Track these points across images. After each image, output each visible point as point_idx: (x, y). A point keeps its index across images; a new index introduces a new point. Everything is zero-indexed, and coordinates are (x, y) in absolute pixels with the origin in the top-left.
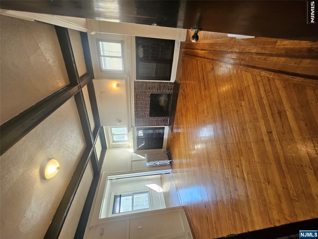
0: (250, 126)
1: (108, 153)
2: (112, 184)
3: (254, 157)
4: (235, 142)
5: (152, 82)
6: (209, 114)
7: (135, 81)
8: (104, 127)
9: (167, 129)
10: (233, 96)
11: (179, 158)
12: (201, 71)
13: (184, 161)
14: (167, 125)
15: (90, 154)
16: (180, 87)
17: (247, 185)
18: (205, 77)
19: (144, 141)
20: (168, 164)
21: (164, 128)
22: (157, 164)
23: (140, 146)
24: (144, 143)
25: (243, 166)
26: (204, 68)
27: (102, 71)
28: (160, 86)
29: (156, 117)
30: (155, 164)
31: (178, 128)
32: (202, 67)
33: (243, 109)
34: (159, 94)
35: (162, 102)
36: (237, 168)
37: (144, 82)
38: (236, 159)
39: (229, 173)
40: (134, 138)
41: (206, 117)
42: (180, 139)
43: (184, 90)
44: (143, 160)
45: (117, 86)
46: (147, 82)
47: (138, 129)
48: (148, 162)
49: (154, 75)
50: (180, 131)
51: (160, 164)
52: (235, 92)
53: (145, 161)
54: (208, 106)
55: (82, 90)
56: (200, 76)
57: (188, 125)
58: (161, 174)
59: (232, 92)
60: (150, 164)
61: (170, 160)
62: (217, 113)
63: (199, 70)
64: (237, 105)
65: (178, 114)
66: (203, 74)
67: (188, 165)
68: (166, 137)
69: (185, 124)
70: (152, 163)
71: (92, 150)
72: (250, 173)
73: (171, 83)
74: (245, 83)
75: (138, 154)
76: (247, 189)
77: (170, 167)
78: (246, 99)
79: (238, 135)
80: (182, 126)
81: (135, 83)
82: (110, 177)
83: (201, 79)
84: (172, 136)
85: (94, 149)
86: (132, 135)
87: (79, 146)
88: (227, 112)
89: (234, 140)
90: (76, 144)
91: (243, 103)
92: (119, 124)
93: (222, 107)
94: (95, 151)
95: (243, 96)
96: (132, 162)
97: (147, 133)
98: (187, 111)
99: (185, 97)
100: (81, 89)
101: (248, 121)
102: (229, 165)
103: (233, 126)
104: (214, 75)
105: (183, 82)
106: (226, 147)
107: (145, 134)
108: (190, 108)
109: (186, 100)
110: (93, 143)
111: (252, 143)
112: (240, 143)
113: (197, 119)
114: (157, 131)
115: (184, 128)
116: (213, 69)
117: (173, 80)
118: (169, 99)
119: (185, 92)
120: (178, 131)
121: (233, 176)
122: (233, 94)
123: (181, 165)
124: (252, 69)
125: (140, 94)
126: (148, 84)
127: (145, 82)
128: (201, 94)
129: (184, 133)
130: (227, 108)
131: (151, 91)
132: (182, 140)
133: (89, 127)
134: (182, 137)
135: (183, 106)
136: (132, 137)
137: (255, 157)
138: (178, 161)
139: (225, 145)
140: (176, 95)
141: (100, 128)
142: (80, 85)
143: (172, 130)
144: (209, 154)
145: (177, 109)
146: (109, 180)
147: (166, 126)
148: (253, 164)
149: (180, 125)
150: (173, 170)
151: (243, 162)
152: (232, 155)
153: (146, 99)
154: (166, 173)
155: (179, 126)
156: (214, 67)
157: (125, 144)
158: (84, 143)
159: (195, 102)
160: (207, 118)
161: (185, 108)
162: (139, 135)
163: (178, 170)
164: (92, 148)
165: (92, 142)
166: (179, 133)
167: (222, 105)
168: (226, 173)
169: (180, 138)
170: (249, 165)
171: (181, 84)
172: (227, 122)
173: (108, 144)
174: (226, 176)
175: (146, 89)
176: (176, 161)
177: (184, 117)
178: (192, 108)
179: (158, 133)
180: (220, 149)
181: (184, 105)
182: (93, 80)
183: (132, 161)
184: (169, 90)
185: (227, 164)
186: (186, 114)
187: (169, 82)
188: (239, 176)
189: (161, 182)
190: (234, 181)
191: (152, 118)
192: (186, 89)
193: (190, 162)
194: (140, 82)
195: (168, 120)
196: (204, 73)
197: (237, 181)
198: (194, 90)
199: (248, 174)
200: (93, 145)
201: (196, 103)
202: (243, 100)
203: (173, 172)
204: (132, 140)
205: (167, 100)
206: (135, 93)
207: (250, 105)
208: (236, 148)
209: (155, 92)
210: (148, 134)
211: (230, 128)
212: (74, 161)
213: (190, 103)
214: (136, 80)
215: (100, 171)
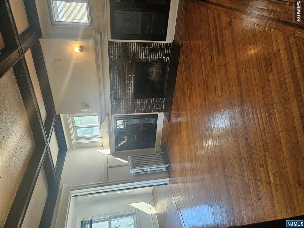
0: (278, 108)
1: (70, 156)
2: (76, 204)
3: (283, 151)
4: (258, 132)
5: (137, 43)
6: (224, 94)
7: (109, 42)
8: (61, 115)
9: (161, 117)
10: (258, 66)
11: (180, 162)
12: (213, 25)
13: (188, 165)
14: (162, 112)
15: (42, 157)
16: (181, 51)
17: (273, 191)
18: (219, 36)
19: (126, 137)
20: (164, 170)
21: (156, 116)
22: (147, 170)
23: (120, 144)
24: (126, 139)
25: (268, 165)
26: (217, 22)
27: (54, 25)
28: (150, 50)
29: (144, 98)
30: (143, 170)
31: (178, 116)
32: (215, 20)
33: (270, 84)
34: (148, 62)
35: (153, 75)
36: (261, 168)
37: (124, 42)
38: (260, 155)
39: (250, 176)
40: (109, 132)
41: (219, 97)
42: (181, 132)
43: (187, 57)
44: (124, 165)
45: (80, 50)
46: (128, 42)
47: (117, 119)
48: (134, 167)
49: (139, 32)
50: (181, 119)
51: (150, 170)
52: (261, 60)
53: (128, 167)
54: (223, 81)
55: (24, 56)
56: (212, 35)
57: (194, 110)
58: (153, 186)
59: (257, 60)
60: (136, 172)
61: (166, 164)
62: (235, 92)
63: (211, 25)
64: (263, 79)
65: (177, 94)
66: (216, 32)
67: (194, 171)
68: (160, 128)
69: (188, 109)
70: (139, 170)
71: (44, 152)
72: (277, 174)
73: (167, 44)
74: (274, 46)
75: (117, 157)
76: (273, 196)
77: (167, 174)
78: (275, 70)
79: (263, 122)
80: (184, 112)
81: (109, 45)
82: (74, 193)
83: (212, 38)
84: (169, 128)
85: (48, 150)
86: (107, 127)
87: (25, 145)
88: (249, 89)
89: (258, 129)
90: (21, 142)
91: (271, 77)
92: (85, 110)
93: (242, 82)
94: (49, 153)
95: (271, 65)
96: (109, 169)
97: (130, 124)
98: (191, 89)
99: (189, 67)
100: (22, 56)
101: (277, 102)
102: (251, 166)
103: (256, 110)
104: (232, 33)
105: (185, 42)
106: (246, 139)
107: (127, 125)
108: (197, 85)
109: (190, 72)
110: (46, 141)
111: (281, 133)
112: (265, 133)
113: (207, 101)
114: (146, 121)
115: (187, 115)
116: (230, 24)
117: (169, 40)
118: (164, 71)
119: (189, 60)
120: (178, 121)
121: (256, 180)
122: (258, 62)
123: (183, 172)
124: (284, 26)
125: (118, 63)
126: (130, 46)
127: (126, 42)
128: (213, 62)
129: (187, 123)
130: (249, 84)
131: (136, 58)
132: (184, 133)
133: (39, 116)
134: (184, 129)
135: (185, 81)
136: (107, 131)
137: (285, 151)
138: (179, 165)
139: (246, 137)
140: (174, 64)
141: (55, 117)
142: (21, 48)
143: (169, 117)
144: (224, 151)
145: (177, 86)
146: (73, 196)
147: (159, 112)
148: (281, 161)
149: (181, 110)
150: (172, 179)
151: (269, 160)
152: (254, 151)
153: (128, 70)
154: (160, 185)
155: (180, 112)
156: (232, 21)
157: (96, 142)
158: (32, 141)
159: (204, 75)
160: (220, 99)
161: (189, 84)
162: (118, 128)
163: (179, 179)
164: (45, 149)
165: (45, 138)
166: (180, 123)
167: (243, 79)
168: (246, 177)
169: (182, 130)
170: (276, 163)
171: (182, 46)
172: (249, 103)
173: (69, 142)
174: (247, 181)
175: (128, 55)
176: (176, 166)
177: (187, 99)
178: (199, 85)
179: (148, 124)
180: (239, 144)
181: (188, 80)
182: (41, 40)
183: (108, 167)
184: (163, 55)
185: (248, 164)
186: (190, 94)
187: (164, 43)
188: (263, 180)
189: (153, 199)
190: (257, 186)
191: (137, 101)
192: (190, 55)
193: (196, 167)
194: (117, 42)
195: (163, 103)
196: (218, 30)
197: (261, 186)
198: (202, 56)
199: (274, 175)
200: (47, 144)
201: (204, 77)
202: (270, 72)
203: (171, 182)
204: (107, 135)
205: (161, 72)
206: (109, 61)
207: (279, 78)
208: (260, 140)
209: (142, 59)
210: (132, 125)
211: (253, 113)
212: (19, 168)
213: (197, 77)
214: (110, 40)
215: (58, 183)
